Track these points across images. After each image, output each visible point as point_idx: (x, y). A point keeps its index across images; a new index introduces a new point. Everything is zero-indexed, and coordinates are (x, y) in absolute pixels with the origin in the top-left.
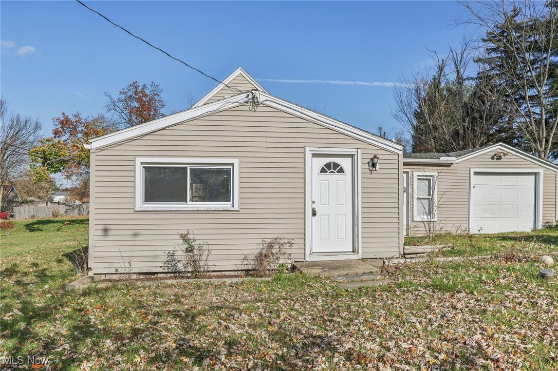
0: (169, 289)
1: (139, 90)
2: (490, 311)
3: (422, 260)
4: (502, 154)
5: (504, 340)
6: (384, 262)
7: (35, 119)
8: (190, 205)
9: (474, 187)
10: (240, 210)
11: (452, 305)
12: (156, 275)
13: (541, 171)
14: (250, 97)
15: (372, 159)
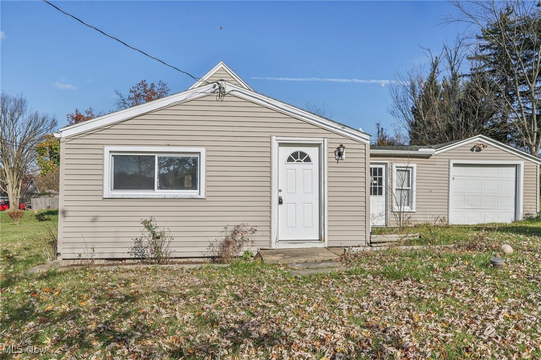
0: (127, 274)
1: (148, 88)
2: (426, 299)
3: (383, 248)
4: (482, 146)
5: (427, 329)
6: (345, 250)
7: (51, 117)
8: (158, 193)
9: (453, 178)
10: (207, 198)
11: (392, 293)
12: (123, 261)
13: (522, 163)
14: (217, 87)
15: (338, 148)
